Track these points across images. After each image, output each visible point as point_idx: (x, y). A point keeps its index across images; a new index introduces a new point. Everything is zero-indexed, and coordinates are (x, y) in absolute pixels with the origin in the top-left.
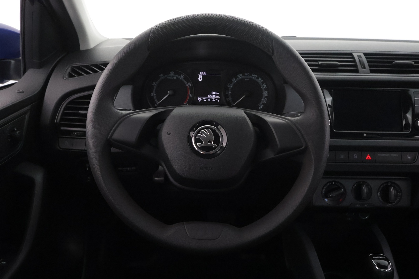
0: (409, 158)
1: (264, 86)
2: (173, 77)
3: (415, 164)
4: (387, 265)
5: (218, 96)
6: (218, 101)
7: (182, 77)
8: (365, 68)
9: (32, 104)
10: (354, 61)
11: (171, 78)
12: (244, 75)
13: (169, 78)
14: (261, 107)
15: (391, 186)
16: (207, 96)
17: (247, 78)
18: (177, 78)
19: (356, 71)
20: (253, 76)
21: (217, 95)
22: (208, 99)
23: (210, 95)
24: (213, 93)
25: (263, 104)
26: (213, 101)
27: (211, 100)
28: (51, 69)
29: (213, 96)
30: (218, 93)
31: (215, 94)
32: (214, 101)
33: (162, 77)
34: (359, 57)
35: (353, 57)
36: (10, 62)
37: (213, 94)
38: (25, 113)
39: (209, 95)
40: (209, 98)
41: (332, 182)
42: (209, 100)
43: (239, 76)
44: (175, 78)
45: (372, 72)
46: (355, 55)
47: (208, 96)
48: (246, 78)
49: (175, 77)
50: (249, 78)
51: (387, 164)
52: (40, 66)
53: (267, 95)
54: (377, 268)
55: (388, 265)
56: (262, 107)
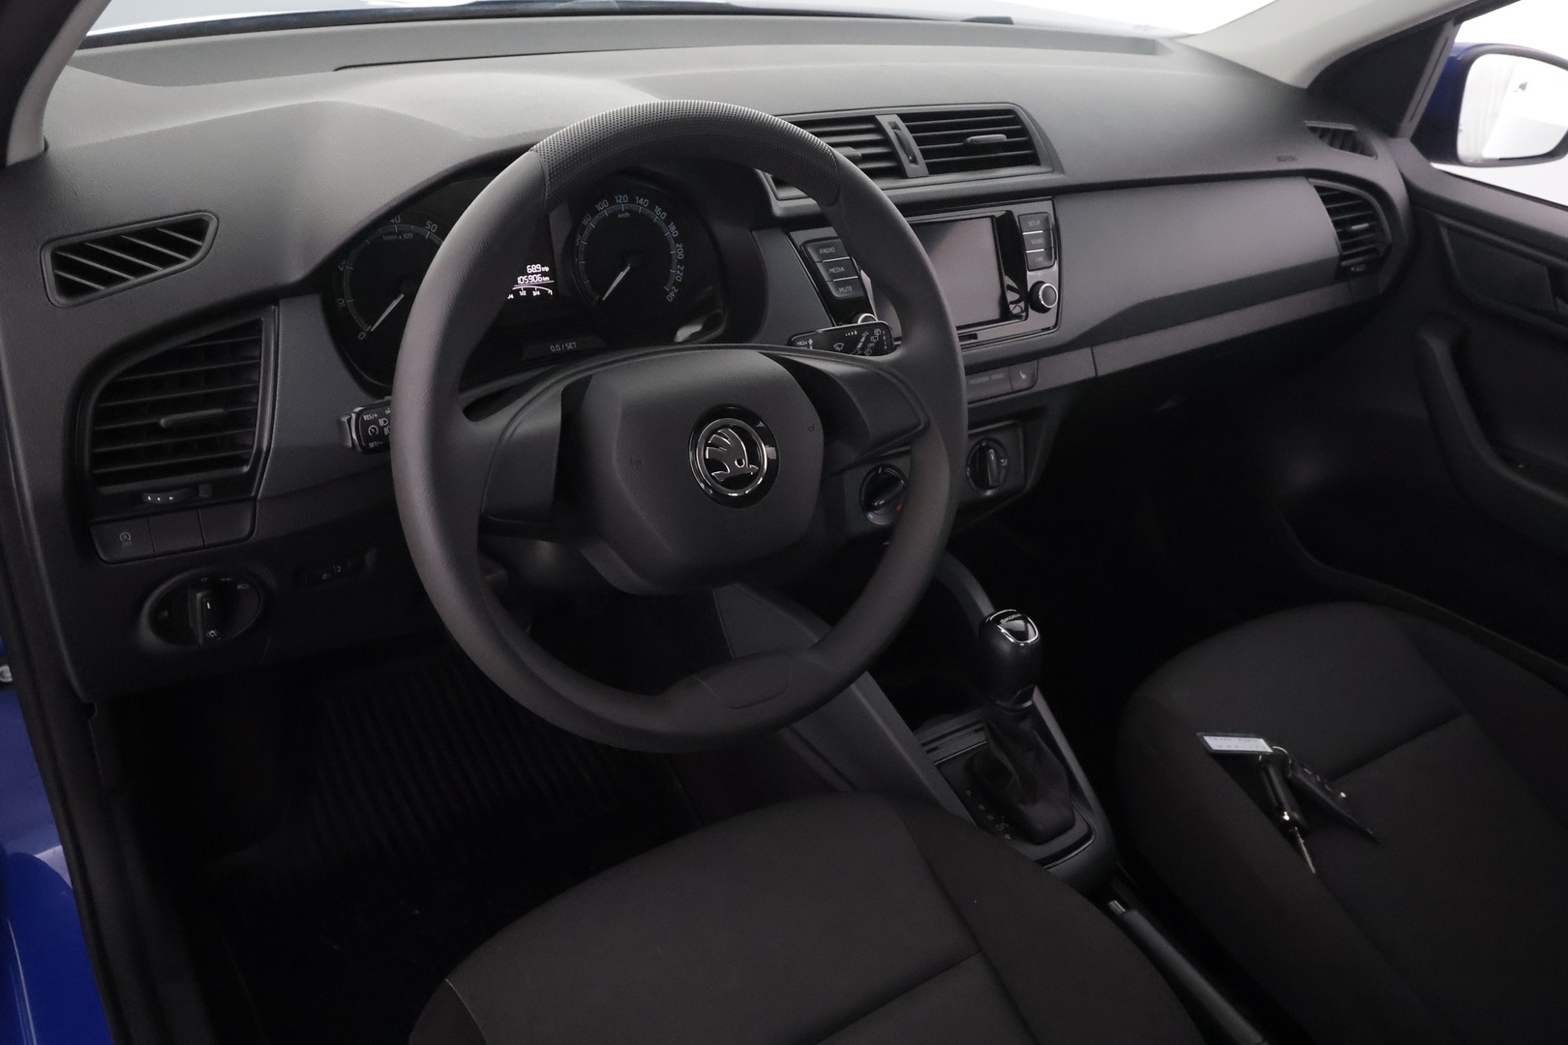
0: (1024, 377)
1: (672, 231)
2: (400, 233)
3: (1035, 389)
4: (1023, 629)
5: (548, 278)
6: (550, 291)
7: (429, 230)
8: (914, 160)
10: (886, 141)
11: (394, 238)
12: (612, 202)
13: (390, 238)
14: (672, 294)
15: (989, 448)
16: (516, 283)
17: (624, 212)
18: (415, 234)
19: (901, 173)
20: (639, 204)
21: (544, 274)
22: (520, 290)
23: (524, 278)
24: (532, 271)
25: (675, 284)
26: (535, 293)
27: (529, 291)
29: (533, 280)
30: (547, 269)
31: (537, 273)
32: (538, 293)
34: (894, 126)
35: (879, 129)
37: (532, 274)
39: (519, 279)
40: (522, 288)
41: (877, 469)
42: (523, 293)
43: (599, 208)
44: (410, 236)
45: (934, 170)
46: (884, 121)
47: (519, 282)
48: (621, 212)
49: (408, 232)
50: (629, 211)
51: (989, 402)
53: (681, 255)
54: (1011, 639)
55: (1026, 627)
56: (675, 293)
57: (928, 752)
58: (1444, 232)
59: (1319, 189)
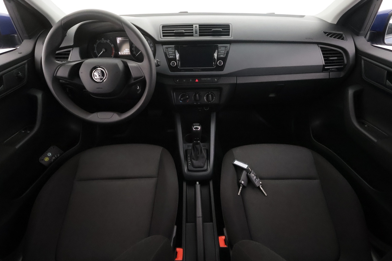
0: (216, 80)
2: (104, 41)
3: (219, 83)
7: (108, 41)
8: (197, 33)
9: (28, 59)
10: (193, 30)
11: (103, 42)
16: (123, 52)
18: (106, 42)
19: (192, 36)
21: (128, 51)
28: (36, 39)
33: (98, 41)
34: (196, 27)
36: (14, 36)
38: (25, 64)
41: (183, 93)
44: (105, 42)
45: (200, 35)
46: (194, 26)
52: (30, 38)
54: (194, 129)
55: (199, 128)
57: (188, 147)
58: (363, 61)
59: (321, 48)
